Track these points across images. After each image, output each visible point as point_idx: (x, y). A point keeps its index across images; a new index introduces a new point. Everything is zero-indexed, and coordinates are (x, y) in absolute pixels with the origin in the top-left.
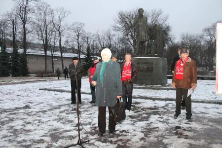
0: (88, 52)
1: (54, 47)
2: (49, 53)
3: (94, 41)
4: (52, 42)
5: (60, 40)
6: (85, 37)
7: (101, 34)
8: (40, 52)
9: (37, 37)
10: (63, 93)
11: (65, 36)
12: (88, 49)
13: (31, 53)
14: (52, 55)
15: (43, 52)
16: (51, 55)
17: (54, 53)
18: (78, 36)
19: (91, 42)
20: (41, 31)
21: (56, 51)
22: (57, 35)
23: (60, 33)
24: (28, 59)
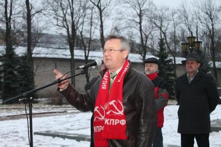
0: (162, 49)
1: (90, 40)
2: (79, 54)
3: (175, 25)
4: (85, 30)
5: (102, 26)
6: (156, 17)
7: (191, 9)
8: (59, 51)
10: (82, 142)
11: (111, 17)
12: (161, 43)
13: (42, 56)
14: (86, 57)
15: (68, 52)
16: (83, 58)
17: (91, 53)
18: (140, 16)
19: (169, 28)
20: (63, 9)
21: (94, 50)
23: (101, 12)
24: (35, 67)
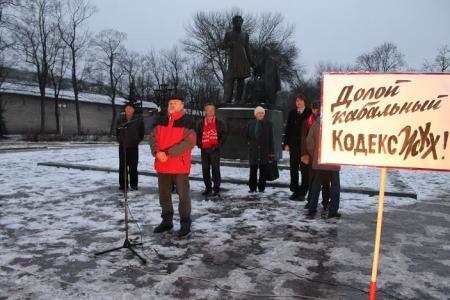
0: (131, 92)
1: (61, 79)
2: (49, 92)
3: (143, 72)
4: (55, 69)
5: (74, 66)
6: (126, 62)
7: (158, 57)
8: (30, 88)
9: (24, 56)
11: (84, 58)
12: (132, 86)
13: (12, 91)
14: (57, 96)
15: (38, 90)
16: (53, 96)
17: (61, 92)
18: (111, 59)
19: (137, 72)
20: (33, 45)
21: (64, 89)
22: (68, 55)
23: (74, 52)
24: (3, 103)
